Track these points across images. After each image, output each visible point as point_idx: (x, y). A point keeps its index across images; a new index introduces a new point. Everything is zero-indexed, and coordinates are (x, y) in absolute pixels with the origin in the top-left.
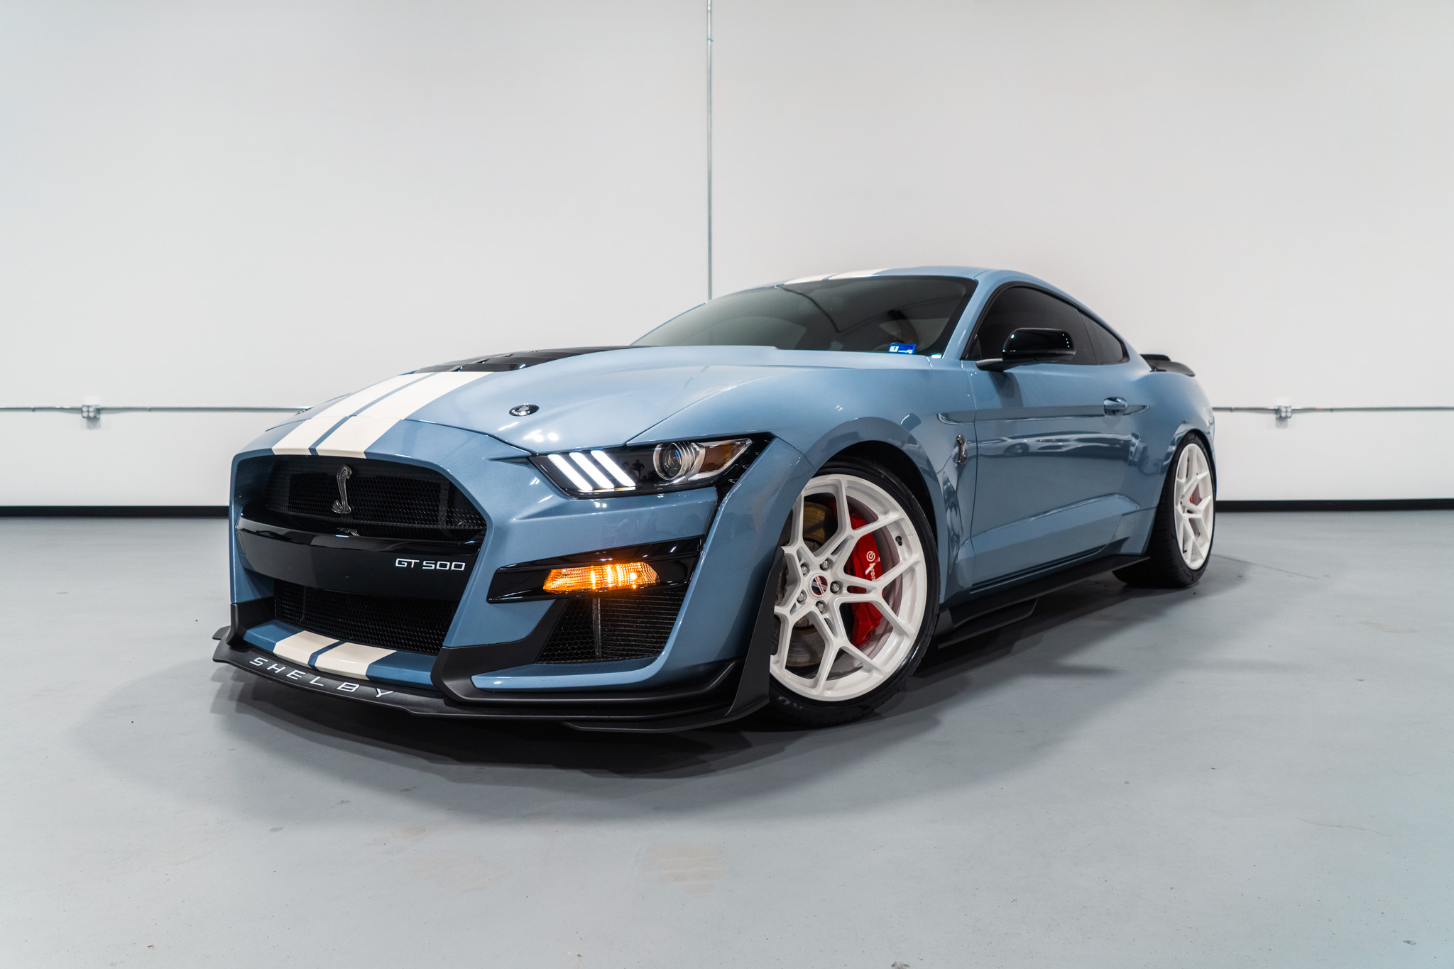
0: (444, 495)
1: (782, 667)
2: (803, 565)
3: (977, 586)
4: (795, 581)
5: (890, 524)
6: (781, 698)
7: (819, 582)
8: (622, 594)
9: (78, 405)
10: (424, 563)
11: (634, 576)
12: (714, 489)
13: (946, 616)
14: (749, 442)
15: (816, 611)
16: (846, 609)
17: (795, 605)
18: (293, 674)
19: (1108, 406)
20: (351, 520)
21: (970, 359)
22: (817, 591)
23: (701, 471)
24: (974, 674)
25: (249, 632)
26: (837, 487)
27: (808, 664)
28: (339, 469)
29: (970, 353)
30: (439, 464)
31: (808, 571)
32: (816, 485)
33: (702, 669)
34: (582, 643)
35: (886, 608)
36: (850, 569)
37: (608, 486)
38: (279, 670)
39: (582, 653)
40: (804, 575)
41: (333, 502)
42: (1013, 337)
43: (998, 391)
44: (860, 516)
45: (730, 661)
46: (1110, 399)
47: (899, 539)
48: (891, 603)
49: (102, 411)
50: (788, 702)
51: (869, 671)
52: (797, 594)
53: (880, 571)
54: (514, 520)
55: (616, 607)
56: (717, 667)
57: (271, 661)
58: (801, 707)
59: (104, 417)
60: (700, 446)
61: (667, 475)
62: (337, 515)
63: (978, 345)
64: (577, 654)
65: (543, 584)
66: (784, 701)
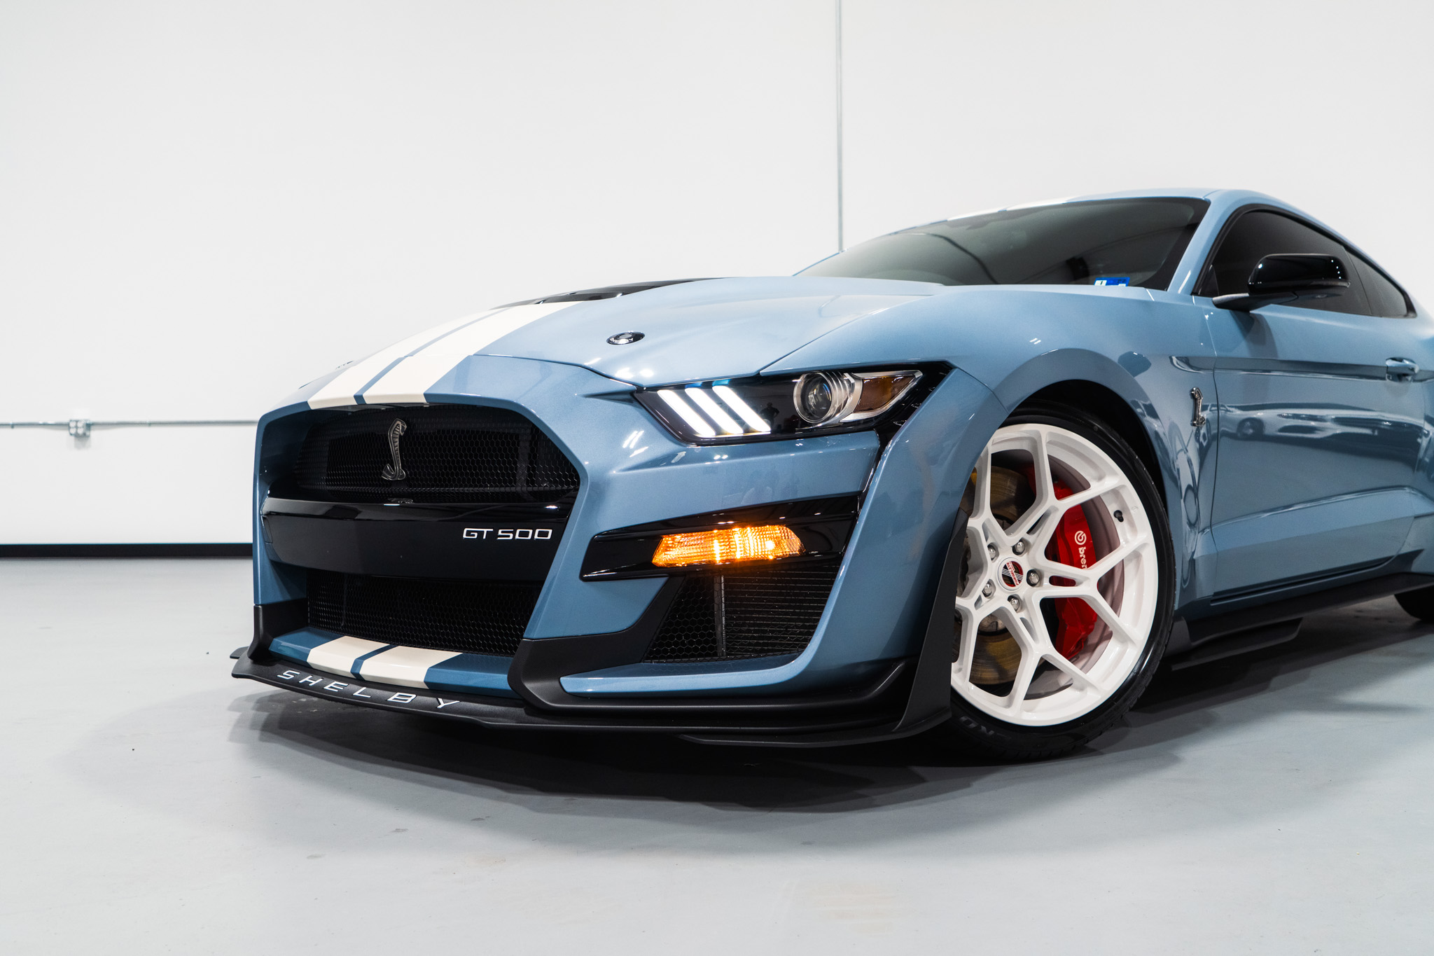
0: (524, 448)
1: (965, 677)
2: (990, 546)
3: (1219, 596)
4: (980, 567)
5: (1107, 493)
6: (964, 719)
7: (1011, 570)
8: (756, 569)
9: (65, 420)
10: (500, 533)
11: (770, 545)
12: (873, 433)
13: (1181, 627)
14: (919, 375)
15: (1010, 607)
16: (1049, 606)
17: (979, 599)
18: (332, 686)
19: (1391, 367)
20: (406, 489)
21: (1203, 294)
22: (1009, 581)
23: (856, 411)
24: (1221, 710)
25: (276, 640)
26: (1035, 442)
27: (997, 682)
28: (389, 425)
29: (1203, 287)
30: (519, 402)
31: (997, 555)
32: (1007, 438)
33: (861, 670)
34: (702, 635)
35: (1102, 605)
36: (1053, 552)
37: (735, 431)
38: (314, 683)
39: (703, 649)
40: (992, 559)
41: (383, 468)
42: (1260, 266)
43: (1245, 336)
44: (1066, 483)
45: (897, 660)
46: (1394, 359)
47: (1119, 515)
48: (1109, 598)
49: (92, 427)
50: (973, 725)
51: (1081, 689)
52: (982, 584)
53: (1093, 557)
54: (614, 472)
55: (747, 587)
56: (880, 667)
57: (304, 673)
58: (992, 732)
59: (94, 434)
60: (856, 379)
61: (810, 415)
62: (389, 483)
63: (1214, 279)
64: (696, 649)
65: (652, 558)
66: (968, 722)
